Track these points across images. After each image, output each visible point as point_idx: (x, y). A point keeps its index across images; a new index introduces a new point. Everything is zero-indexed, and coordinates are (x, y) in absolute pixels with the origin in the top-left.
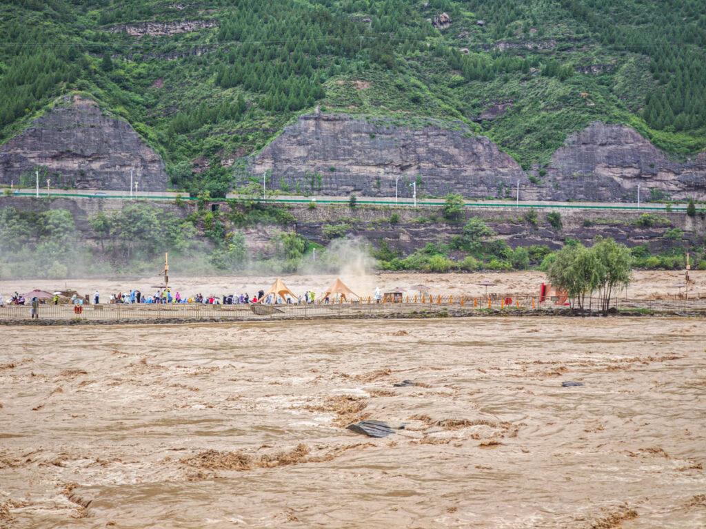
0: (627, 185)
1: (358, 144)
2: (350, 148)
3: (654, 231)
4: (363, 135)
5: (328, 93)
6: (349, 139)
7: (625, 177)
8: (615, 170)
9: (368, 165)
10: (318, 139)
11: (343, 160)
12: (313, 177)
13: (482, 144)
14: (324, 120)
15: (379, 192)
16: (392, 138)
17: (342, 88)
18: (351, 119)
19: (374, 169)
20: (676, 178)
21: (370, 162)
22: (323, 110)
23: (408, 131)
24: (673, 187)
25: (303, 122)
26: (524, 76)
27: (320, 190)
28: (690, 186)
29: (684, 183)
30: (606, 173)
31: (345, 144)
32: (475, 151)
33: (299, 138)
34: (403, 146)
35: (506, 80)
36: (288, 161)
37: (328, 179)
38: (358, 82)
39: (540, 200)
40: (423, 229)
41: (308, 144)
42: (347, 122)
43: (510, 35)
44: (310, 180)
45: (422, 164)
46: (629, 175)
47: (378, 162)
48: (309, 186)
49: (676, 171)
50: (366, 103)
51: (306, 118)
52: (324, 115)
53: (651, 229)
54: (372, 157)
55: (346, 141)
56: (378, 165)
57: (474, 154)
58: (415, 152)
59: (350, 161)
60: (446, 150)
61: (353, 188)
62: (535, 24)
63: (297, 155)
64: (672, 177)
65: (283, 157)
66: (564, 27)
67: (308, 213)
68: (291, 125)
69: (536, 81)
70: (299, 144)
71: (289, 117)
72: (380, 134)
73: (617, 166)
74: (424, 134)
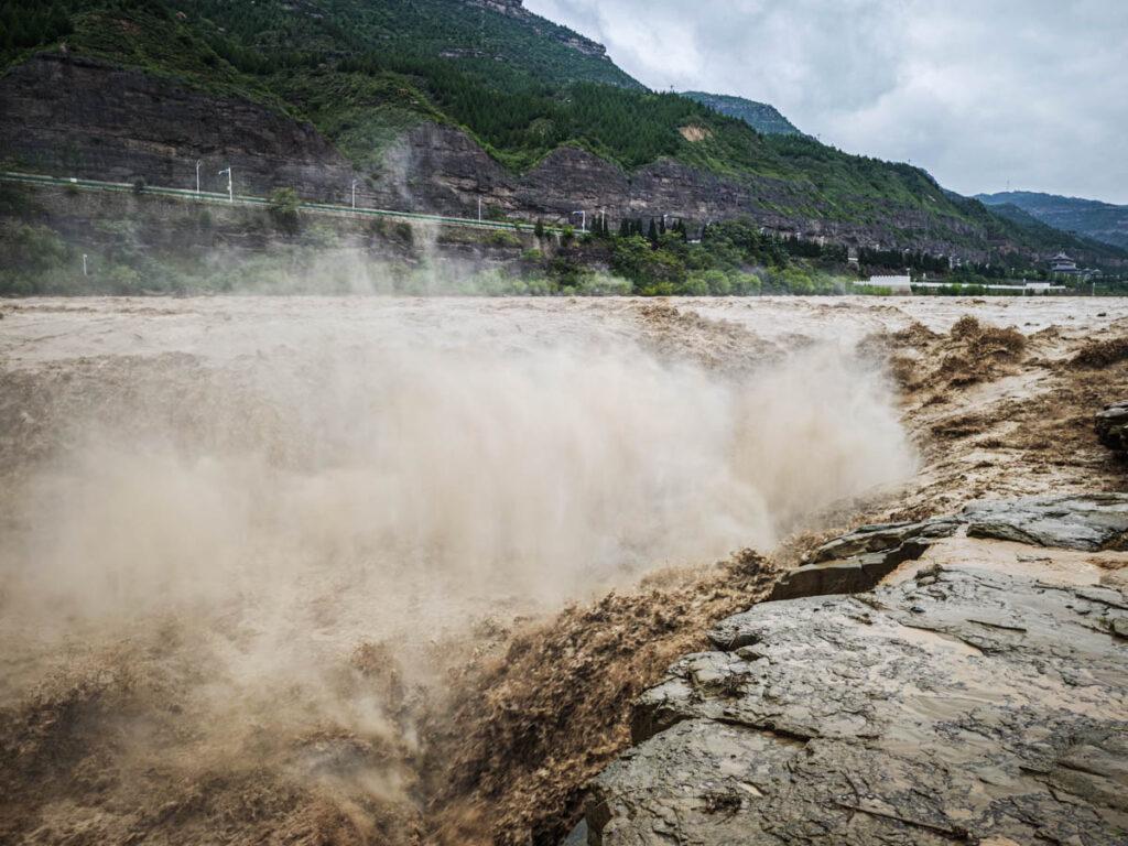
0: (465, 198)
1: (135, 107)
2: (122, 111)
3: (508, 251)
4: (141, 95)
5: (77, 29)
6: (119, 98)
7: (461, 189)
8: (452, 180)
9: (152, 140)
10: (68, 92)
11: (114, 128)
12: (65, 150)
13: (305, 130)
14: (76, 64)
15: (171, 181)
16: (185, 106)
17: (100, 25)
18: (120, 69)
19: (161, 148)
20: (511, 194)
21: (155, 136)
22: (73, 49)
23: (208, 100)
24: (508, 204)
25: (41, 64)
26: (313, 71)
27: (78, 169)
28: (524, 205)
29: (519, 200)
30: (442, 183)
31: (113, 104)
32: (296, 138)
33: (36, 87)
34: (203, 120)
35: (291, 75)
36: (20, 120)
37: (91, 155)
38: (124, 23)
39: (378, 208)
40: (246, 234)
41: (52, 99)
42: (113, 74)
43: (264, 42)
44: (61, 153)
45: (228, 149)
46: (467, 187)
47: (167, 137)
48: (59, 163)
49: (512, 187)
50: (139, 53)
51: (45, 58)
52: (76, 57)
53: (505, 249)
54: (158, 128)
55: (116, 100)
56: (168, 142)
57: (295, 142)
58: (218, 130)
59: (125, 132)
60: (258, 133)
61: (132, 172)
62: (290, 35)
63: (34, 112)
64: (507, 193)
65: (9, 114)
66: (321, 43)
67: (66, 200)
68: (20, 64)
69: (332, 77)
70: (37, 95)
71: (16, 54)
72: (167, 97)
73: (456, 176)
74: (228, 107)
